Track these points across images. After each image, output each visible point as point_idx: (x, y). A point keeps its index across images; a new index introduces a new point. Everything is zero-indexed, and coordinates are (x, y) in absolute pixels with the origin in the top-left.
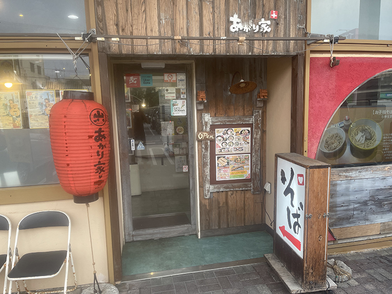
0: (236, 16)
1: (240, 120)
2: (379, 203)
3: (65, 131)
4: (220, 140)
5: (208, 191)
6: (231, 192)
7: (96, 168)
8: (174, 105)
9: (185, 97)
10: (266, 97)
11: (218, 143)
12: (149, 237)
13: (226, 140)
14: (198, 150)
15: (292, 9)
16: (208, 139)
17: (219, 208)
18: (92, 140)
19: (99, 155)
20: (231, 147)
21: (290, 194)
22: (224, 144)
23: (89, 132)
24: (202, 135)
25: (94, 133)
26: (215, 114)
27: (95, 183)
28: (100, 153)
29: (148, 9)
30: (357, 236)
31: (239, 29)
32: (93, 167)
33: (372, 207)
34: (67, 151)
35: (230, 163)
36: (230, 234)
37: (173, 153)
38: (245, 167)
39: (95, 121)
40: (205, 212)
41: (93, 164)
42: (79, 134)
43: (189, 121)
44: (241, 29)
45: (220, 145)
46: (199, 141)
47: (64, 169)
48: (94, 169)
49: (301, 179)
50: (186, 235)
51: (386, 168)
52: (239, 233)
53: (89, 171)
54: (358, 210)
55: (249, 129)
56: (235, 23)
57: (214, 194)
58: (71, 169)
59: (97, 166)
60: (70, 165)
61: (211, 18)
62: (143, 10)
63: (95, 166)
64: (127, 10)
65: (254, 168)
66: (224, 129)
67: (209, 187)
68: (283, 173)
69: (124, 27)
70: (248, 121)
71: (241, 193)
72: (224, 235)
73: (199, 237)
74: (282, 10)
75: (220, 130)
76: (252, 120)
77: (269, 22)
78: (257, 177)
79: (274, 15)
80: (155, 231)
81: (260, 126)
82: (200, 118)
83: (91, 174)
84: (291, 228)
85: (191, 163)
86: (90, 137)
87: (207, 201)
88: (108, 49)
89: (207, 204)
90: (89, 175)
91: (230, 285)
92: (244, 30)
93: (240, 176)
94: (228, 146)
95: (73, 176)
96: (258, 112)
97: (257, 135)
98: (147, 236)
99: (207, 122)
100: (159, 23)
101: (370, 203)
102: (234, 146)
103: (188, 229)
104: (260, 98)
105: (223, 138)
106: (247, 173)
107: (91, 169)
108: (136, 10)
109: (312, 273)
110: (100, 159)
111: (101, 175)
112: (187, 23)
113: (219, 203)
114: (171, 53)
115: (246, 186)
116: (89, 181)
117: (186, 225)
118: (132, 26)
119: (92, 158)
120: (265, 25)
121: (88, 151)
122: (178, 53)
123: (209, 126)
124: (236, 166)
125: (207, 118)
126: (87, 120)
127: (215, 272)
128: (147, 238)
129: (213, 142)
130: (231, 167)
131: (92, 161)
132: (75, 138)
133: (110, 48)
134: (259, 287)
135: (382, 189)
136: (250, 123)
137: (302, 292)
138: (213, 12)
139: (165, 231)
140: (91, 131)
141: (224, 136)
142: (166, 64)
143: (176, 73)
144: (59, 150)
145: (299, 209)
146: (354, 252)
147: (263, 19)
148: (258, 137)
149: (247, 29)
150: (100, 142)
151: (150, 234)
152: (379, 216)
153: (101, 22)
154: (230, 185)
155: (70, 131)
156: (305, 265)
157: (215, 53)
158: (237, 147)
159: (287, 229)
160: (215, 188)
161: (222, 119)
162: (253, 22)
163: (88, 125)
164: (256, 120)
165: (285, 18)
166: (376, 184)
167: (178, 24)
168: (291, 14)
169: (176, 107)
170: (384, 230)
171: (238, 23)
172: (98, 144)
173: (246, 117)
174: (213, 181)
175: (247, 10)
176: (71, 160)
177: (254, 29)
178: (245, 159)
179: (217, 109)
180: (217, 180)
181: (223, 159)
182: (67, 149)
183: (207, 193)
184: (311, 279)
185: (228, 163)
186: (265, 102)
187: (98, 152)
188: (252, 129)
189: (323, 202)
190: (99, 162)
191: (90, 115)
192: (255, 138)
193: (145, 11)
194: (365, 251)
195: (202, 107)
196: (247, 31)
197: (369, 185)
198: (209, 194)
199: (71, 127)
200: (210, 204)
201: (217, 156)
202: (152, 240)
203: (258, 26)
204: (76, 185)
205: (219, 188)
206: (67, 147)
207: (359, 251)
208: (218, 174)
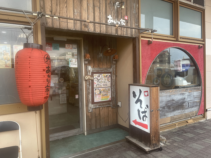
0: (110, 16)
1: (106, 70)
2: (169, 107)
3: (29, 66)
4: (96, 80)
5: (91, 108)
6: (102, 108)
7: (46, 88)
8: (70, 61)
9: (77, 57)
10: (118, 59)
11: (95, 82)
12: (56, 138)
13: (99, 80)
14: (85, 86)
15: (133, 16)
16: (90, 80)
17: (96, 117)
18: (45, 72)
19: (47, 81)
20: (101, 84)
21: (139, 102)
22: (98, 82)
23: (43, 67)
24: (87, 77)
25: (46, 68)
26: (93, 66)
27: (44, 98)
28: (48, 80)
29: (68, 6)
30: (162, 124)
31: (112, 22)
32: (44, 88)
33: (166, 109)
34: (30, 78)
35: (101, 92)
36: (101, 131)
37: (58, 93)
38: (108, 94)
39: (46, 61)
40: (89, 120)
41: (44, 86)
42: (38, 68)
43: (79, 70)
44: (113, 22)
45: (96, 83)
46: (86, 80)
47: (26, 89)
48: (45, 89)
49: (146, 94)
50: (77, 134)
51: (171, 91)
52: (106, 130)
53: (42, 91)
54: (162, 111)
55: (110, 74)
56: (110, 19)
57: (93, 109)
58: (31, 89)
59: (47, 88)
60: (31, 87)
61: (99, 16)
62: (65, 6)
63: (45, 87)
64: (57, 5)
65: (113, 95)
66: (98, 74)
67: (91, 106)
68: (134, 93)
69: (55, 13)
70: (109, 70)
71: (107, 108)
72: (99, 132)
73: (86, 135)
74: (129, 16)
75: (96, 75)
76: (111, 70)
77: (124, 21)
78: (114, 99)
79: (126, 18)
80: (60, 134)
81: (115, 73)
82: (86, 68)
83: (43, 92)
84: (140, 119)
85: (80, 93)
86: (44, 70)
87: (90, 114)
88: (46, 24)
89: (90, 115)
90: (42, 93)
91: (113, 154)
92: (114, 23)
93: (106, 99)
94: (100, 83)
95: (33, 93)
96: (114, 66)
97: (113, 77)
98: (55, 138)
99: (90, 70)
100: (74, 14)
101: (166, 107)
102: (103, 83)
103: (78, 131)
104: (115, 59)
105: (98, 79)
106: (109, 98)
107: (43, 89)
108: (61, 6)
109: (154, 139)
110: (48, 84)
111: (47, 93)
112: (88, 16)
113: (96, 114)
114: (80, 30)
115: (109, 104)
116: (42, 96)
117: (77, 129)
118: (59, 13)
119: (44, 83)
120: (123, 22)
121: (42, 79)
122: (83, 31)
123: (91, 72)
124: (104, 94)
125: (90, 68)
126: (42, 60)
127: (102, 150)
128: (55, 139)
129: (93, 81)
130: (102, 94)
131: (44, 84)
132: (35, 70)
133: (47, 24)
134: (128, 152)
135: (169, 101)
136: (111, 71)
137: (151, 150)
138: (100, 13)
139: (66, 133)
140: (45, 67)
141: (98, 78)
142: (67, 39)
143: (72, 44)
144: (24, 78)
145: (146, 108)
146: (162, 131)
147: (122, 19)
148: (114, 78)
149: (115, 23)
150: (48, 74)
151: (57, 136)
152: (169, 114)
153: (42, 9)
154: (101, 104)
155: (32, 66)
156: (151, 136)
157: (101, 32)
158: (104, 84)
159: (138, 120)
160: (94, 106)
161: (97, 69)
162: (118, 20)
163: (43, 63)
164: (113, 70)
165: (130, 20)
166: (167, 99)
167: (83, 15)
168: (133, 18)
169: (72, 62)
170: (172, 120)
171: (111, 19)
172: (47, 74)
173: (109, 68)
174: (93, 102)
175: (115, 14)
176: (32, 84)
177: (118, 23)
178: (108, 90)
179: (94, 64)
180: (95, 101)
181: (98, 90)
182: (30, 77)
183: (90, 109)
184: (154, 142)
185: (100, 92)
186: (116, 61)
187: (47, 79)
188: (111, 75)
189: (157, 103)
190: (47, 85)
191: (44, 58)
192: (113, 79)
193: (66, 7)
194: (166, 130)
195: (87, 62)
196: (115, 24)
197: (165, 99)
198: (91, 109)
199: (33, 64)
200: (91, 115)
201: (94, 89)
202: (58, 140)
203: (120, 22)
204: (34, 99)
205: (96, 106)
206: (30, 76)
207: (163, 131)
208: (95, 98)
